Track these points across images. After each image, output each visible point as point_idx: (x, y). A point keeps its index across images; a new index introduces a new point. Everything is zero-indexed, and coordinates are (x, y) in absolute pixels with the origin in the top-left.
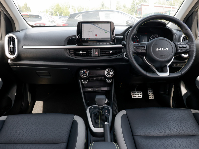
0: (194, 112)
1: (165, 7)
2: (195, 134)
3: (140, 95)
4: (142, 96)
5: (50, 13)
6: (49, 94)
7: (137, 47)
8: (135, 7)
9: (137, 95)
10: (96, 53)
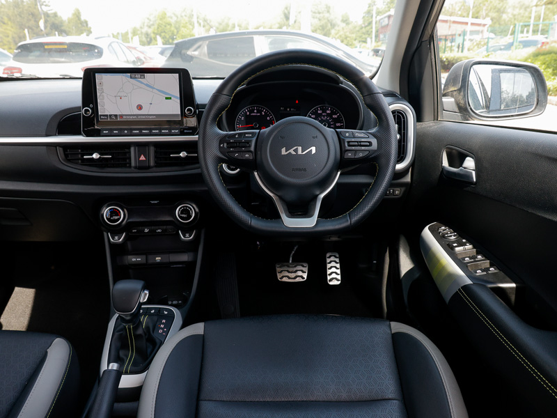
0: (397, 331)
1: (454, 22)
2: (376, 398)
3: (300, 273)
4: (305, 276)
5: (143, 36)
6: (53, 268)
7: (228, 144)
8: (374, 23)
9: (292, 272)
10: (142, 158)
